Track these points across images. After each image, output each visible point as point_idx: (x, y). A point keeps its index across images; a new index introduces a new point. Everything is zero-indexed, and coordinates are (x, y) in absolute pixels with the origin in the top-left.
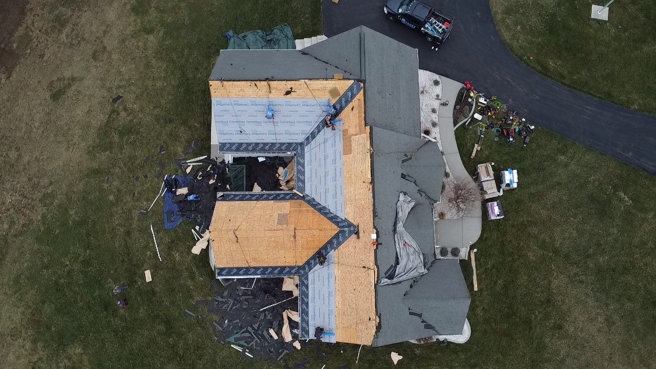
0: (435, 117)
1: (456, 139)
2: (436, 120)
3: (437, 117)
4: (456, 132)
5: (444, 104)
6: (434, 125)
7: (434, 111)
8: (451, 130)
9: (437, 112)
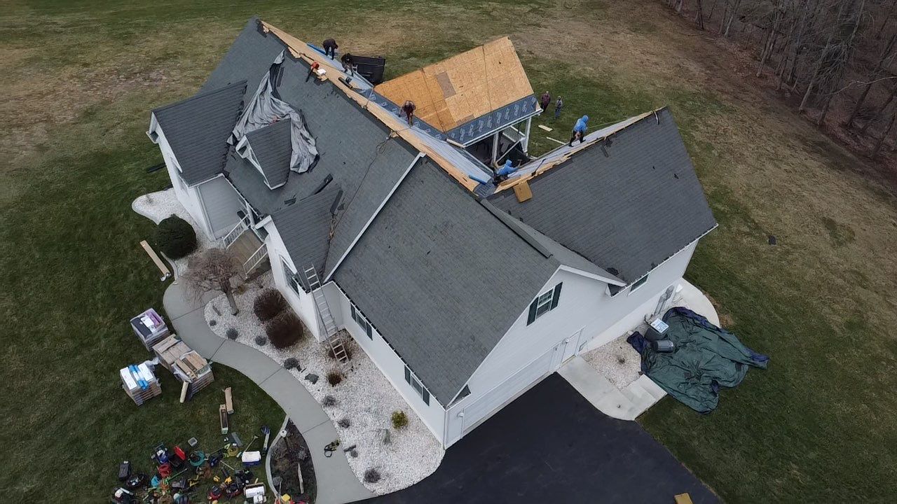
0: (336, 414)
1: (274, 403)
2: (329, 411)
3: (332, 418)
4: (280, 413)
5: (331, 447)
6: (330, 402)
7: (345, 424)
8: (293, 412)
9: (337, 426)
